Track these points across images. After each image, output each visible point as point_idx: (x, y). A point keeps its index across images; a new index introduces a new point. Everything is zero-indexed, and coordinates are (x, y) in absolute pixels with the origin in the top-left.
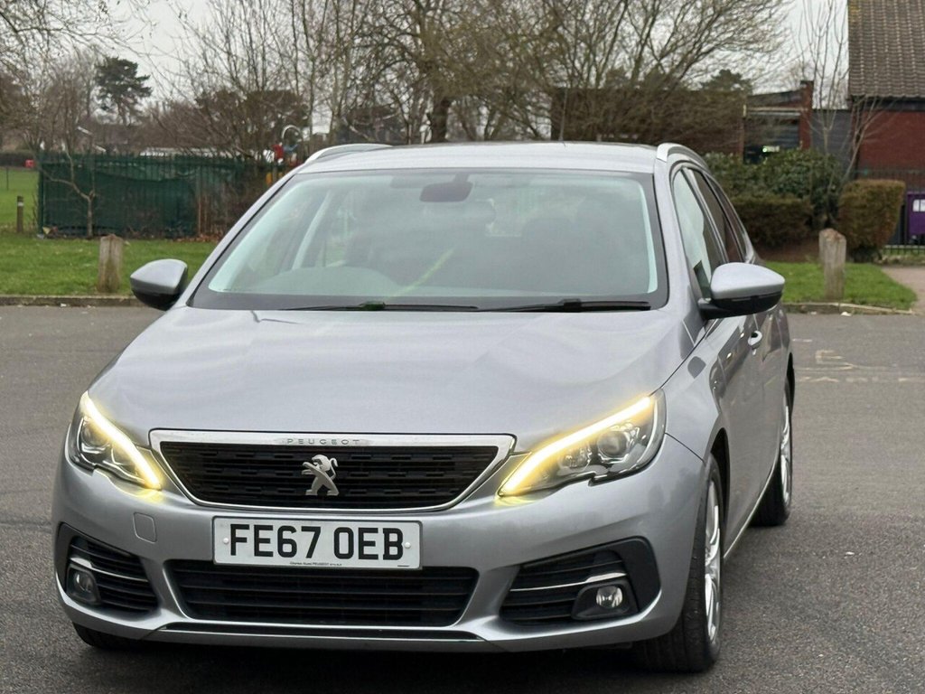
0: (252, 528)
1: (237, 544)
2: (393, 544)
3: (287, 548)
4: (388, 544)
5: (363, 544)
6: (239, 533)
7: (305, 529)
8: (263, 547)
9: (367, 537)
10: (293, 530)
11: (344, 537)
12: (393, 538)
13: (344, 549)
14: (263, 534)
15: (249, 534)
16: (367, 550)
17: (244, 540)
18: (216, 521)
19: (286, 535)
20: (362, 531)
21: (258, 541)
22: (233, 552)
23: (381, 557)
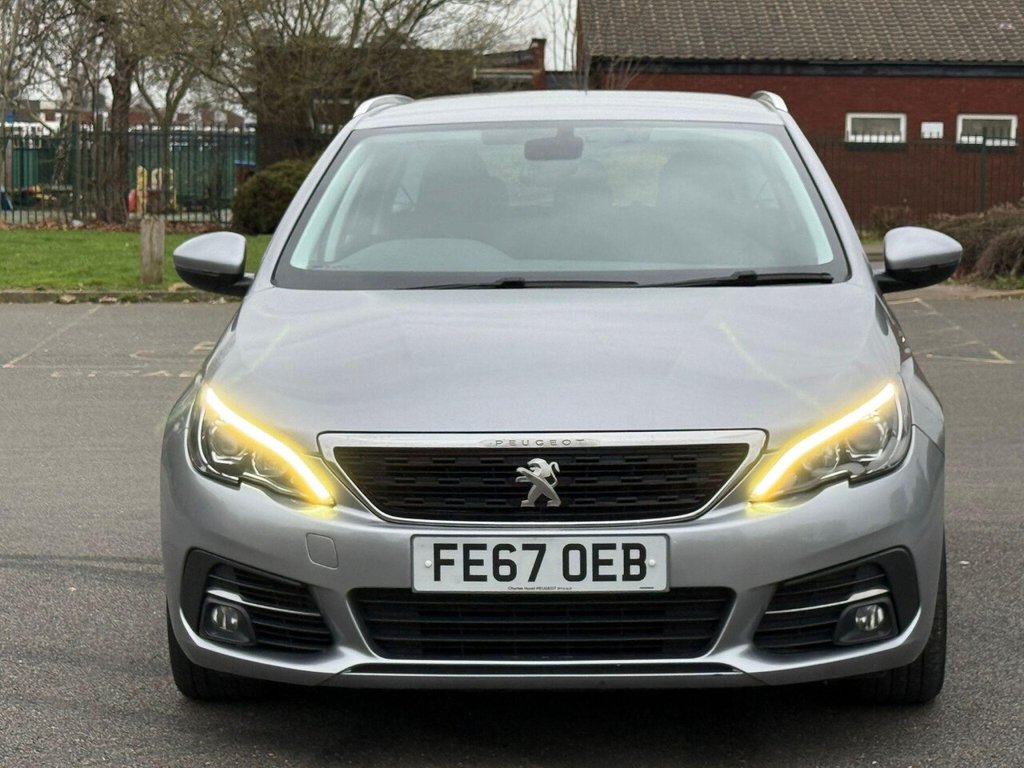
0: (460, 549)
1: (442, 567)
2: (635, 562)
3: (505, 570)
4: (628, 562)
5: (597, 563)
6: (445, 555)
7: (526, 547)
8: (474, 570)
9: (603, 555)
10: (511, 548)
11: (574, 555)
12: (635, 554)
13: (575, 570)
14: (474, 555)
15: (457, 555)
16: (603, 570)
17: (450, 562)
18: (416, 540)
19: (504, 555)
20: (597, 548)
21: (468, 563)
22: (437, 577)
23: (619, 578)
